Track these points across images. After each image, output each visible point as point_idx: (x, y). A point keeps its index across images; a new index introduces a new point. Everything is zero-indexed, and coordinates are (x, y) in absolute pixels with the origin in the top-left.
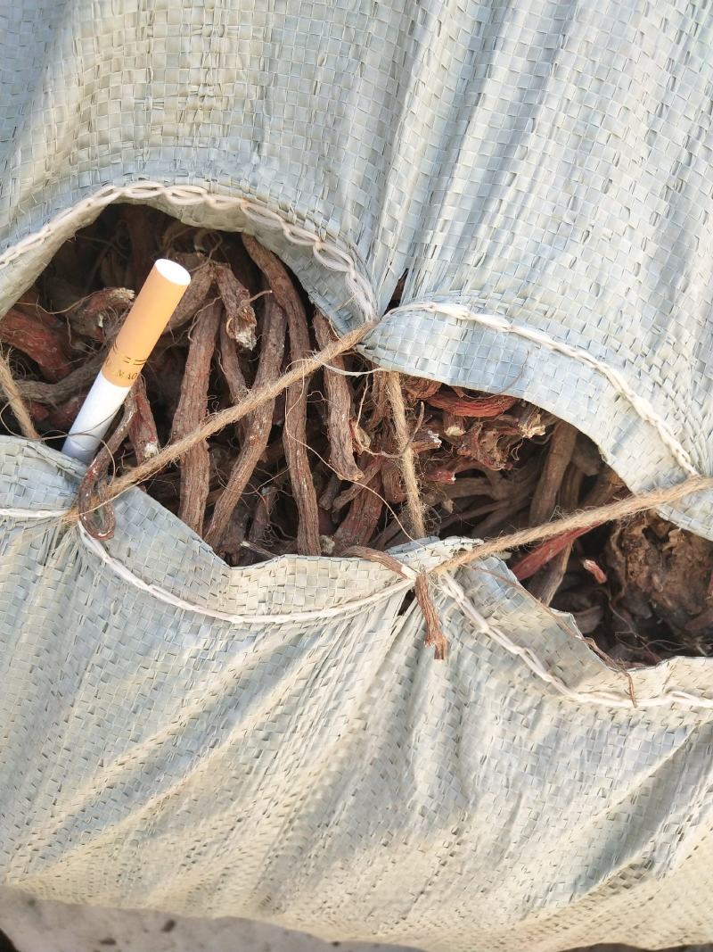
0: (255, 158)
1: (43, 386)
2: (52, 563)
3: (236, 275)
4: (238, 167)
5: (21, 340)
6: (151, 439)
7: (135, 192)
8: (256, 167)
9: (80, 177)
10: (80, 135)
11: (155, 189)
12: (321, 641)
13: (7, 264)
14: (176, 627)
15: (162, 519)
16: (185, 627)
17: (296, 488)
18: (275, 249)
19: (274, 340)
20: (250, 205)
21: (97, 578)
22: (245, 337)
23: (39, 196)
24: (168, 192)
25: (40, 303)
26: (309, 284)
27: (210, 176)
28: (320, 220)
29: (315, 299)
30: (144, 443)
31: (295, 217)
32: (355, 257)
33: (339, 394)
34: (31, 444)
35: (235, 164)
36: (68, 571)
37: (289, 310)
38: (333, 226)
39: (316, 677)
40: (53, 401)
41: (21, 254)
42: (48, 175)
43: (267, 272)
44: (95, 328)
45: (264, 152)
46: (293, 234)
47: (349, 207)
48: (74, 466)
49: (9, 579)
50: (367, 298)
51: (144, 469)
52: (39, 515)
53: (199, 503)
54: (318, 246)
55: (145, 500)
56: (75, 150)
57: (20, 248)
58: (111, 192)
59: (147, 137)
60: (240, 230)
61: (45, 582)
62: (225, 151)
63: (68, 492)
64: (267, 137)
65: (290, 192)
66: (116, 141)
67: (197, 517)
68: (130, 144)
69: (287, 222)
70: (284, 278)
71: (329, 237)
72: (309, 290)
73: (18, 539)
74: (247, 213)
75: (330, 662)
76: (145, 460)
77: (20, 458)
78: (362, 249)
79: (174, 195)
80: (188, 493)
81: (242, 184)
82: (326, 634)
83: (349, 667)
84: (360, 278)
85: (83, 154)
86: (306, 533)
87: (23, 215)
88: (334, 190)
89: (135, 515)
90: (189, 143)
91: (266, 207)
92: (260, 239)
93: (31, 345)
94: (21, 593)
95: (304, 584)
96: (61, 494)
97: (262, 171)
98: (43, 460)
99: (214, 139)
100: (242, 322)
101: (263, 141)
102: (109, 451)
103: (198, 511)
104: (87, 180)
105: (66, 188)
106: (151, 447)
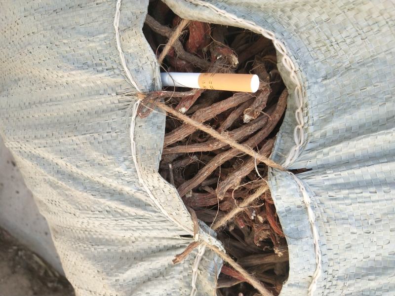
0: (319, 80)
1: (181, 48)
2: (119, 97)
3: (269, 96)
4: (312, 76)
5: (193, 30)
6: (186, 107)
7: (277, 44)
8: (316, 83)
9: (270, 17)
10: (287, 8)
11: (283, 51)
12: (153, 214)
13: (218, 13)
14: (125, 159)
15: (160, 131)
16: (127, 163)
17: (203, 171)
18: (288, 107)
19: (253, 128)
20: (300, 90)
21: (124, 118)
22: (247, 118)
23: (252, 7)
24: (285, 57)
25: (211, 29)
26: (283, 129)
27: (301, 68)
28: (310, 122)
29: (279, 135)
30: (184, 106)
31: (306, 111)
32: (304, 145)
33: (247, 169)
34: (157, 64)
35: (312, 73)
36: (120, 105)
37: (268, 126)
38: (311, 129)
39: (140, 218)
40: (178, 55)
42: (263, 6)
43: (278, 108)
44: (215, 55)
45: (325, 82)
46: (298, 113)
47: (323, 131)
48: (159, 84)
49: (104, 84)
50: (291, 160)
51: (174, 113)
52: (133, 83)
53: (174, 140)
54: (300, 127)
55: (163, 121)
56: (279, 9)
58: (271, 35)
59: (302, 33)
60: (288, 88)
61: (111, 98)
62: (315, 66)
63: (148, 88)
64: (331, 80)
65: (315, 103)
66: (293, 22)
67: (169, 142)
68: (295, 28)
69: (302, 109)
70: (279, 116)
71: (306, 130)
72: (280, 131)
73: (120, 79)
74: (296, 90)
75: (148, 221)
76: (177, 111)
77: (149, 63)
78: (309, 146)
79: (286, 59)
80: (176, 133)
81: (307, 83)
82: (157, 214)
83: (151, 228)
84: (298, 151)
85: (280, 13)
86: (188, 186)
87: (241, 6)
88: (326, 121)
89: (155, 120)
90: (310, 50)
91: (303, 97)
92: (289, 98)
93: (194, 34)
94: (102, 92)
96: (146, 86)
97: (316, 86)
98: (154, 71)
99: (318, 59)
100: (252, 114)
101: (329, 79)
102: (173, 94)
103: (172, 141)
104: (270, 21)
105: (262, 15)
106: (184, 110)
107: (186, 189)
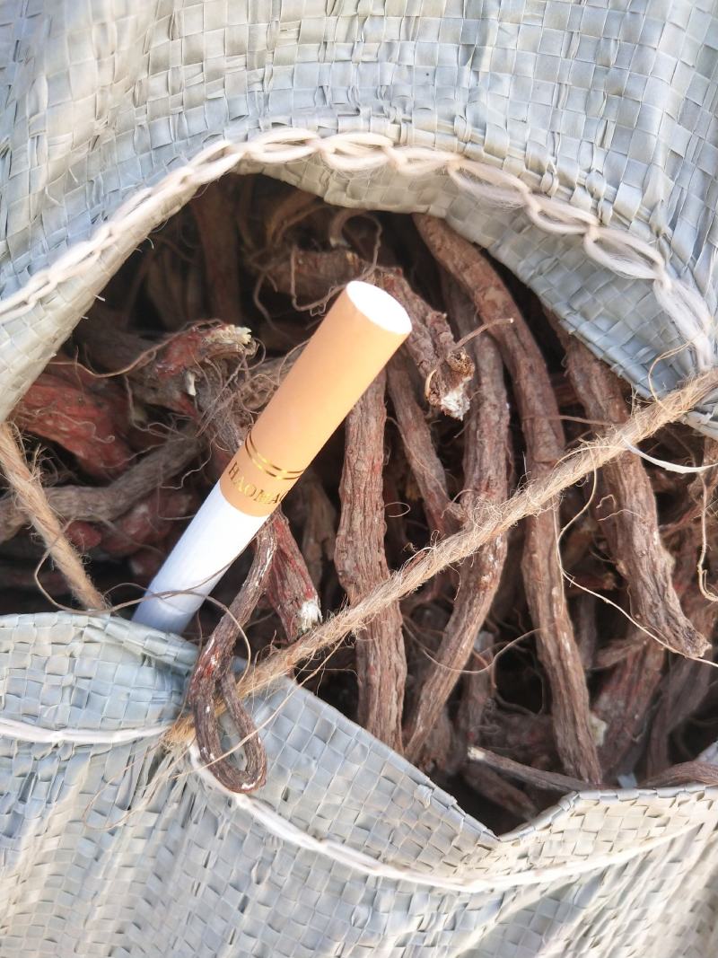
0: (468, 77)
1: (89, 494)
2: (141, 806)
3: (415, 290)
4: (441, 97)
5: (50, 423)
6: (307, 595)
7: (268, 150)
8: (473, 95)
9: (152, 128)
10: (153, 46)
11: (302, 143)
12: (601, 890)
13: (32, 304)
14: (372, 901)
15: (344, 740)
16: (387, 901)
17: (551, 648)
18: (486, 240)
19: (492, 398)
20: (468, 165)
21: (224, 827)
22: (453, 402)
23: (80, 168)
24: (328, 146)
25: (80, 361)
26: (558, 300)
27: (400, 115)
28: (603, 188)
29: (574, 323)
30: (297, 602)
31: (556, 184)
32: (667, 250)
33: (642, 495)
34: (96, 622)
35: (432, 90)
37: (512, 341)
38: (629, 198)
40: (104, 518)
41: (60, 285)
42: (99, 127)
43: (468, 279)
45: (486, 64)
46: (544, 214)
47: (661, 159)
48: (173, 650)
49: (67, 830)
51: (304, 650)
52: (118, 738)
53: (395, 693)
54: (594, 233)
55: (309, 705)
56: (144, 76)
57: (57, 273)
58: (223, 154)
59: (271, 47)
60: (422, 208)
61: (130, 832)
62: (409, 67)
63: (164, 695)
64: (493, 37)
65: (542, 135)
66: (216, 56)
67: (394, 718)
68: (240, 60)
69: (535, 192)
71: (621, 219)
72: (563, 312)
73: (81, 774)
76: (302, 636)
77: (78, 647)
78: (685, 237)
79: (338, 152)
80: (375, 679)
81: (459, 124)
84: (679, 285)
85: (157, 83)
86: (574, 722)
87: (54, 206)
88: (629, 129)
89: (294, 730)
90: (345, 56)
91: (501, 167)
92: (458, 224)
93: (66, 429)
94: (89, 850)
95: (598, 826)
96: (154, 701)
97: (485, 99)
98: (119, 645)
99: (390, 45)
100: (450, 375)
101: (483, 43)
102: (235, 621)
103: (394, 707)
104: (164, 135)
105: (127, 151)
106: (310, 610)
107: (581, 738)
